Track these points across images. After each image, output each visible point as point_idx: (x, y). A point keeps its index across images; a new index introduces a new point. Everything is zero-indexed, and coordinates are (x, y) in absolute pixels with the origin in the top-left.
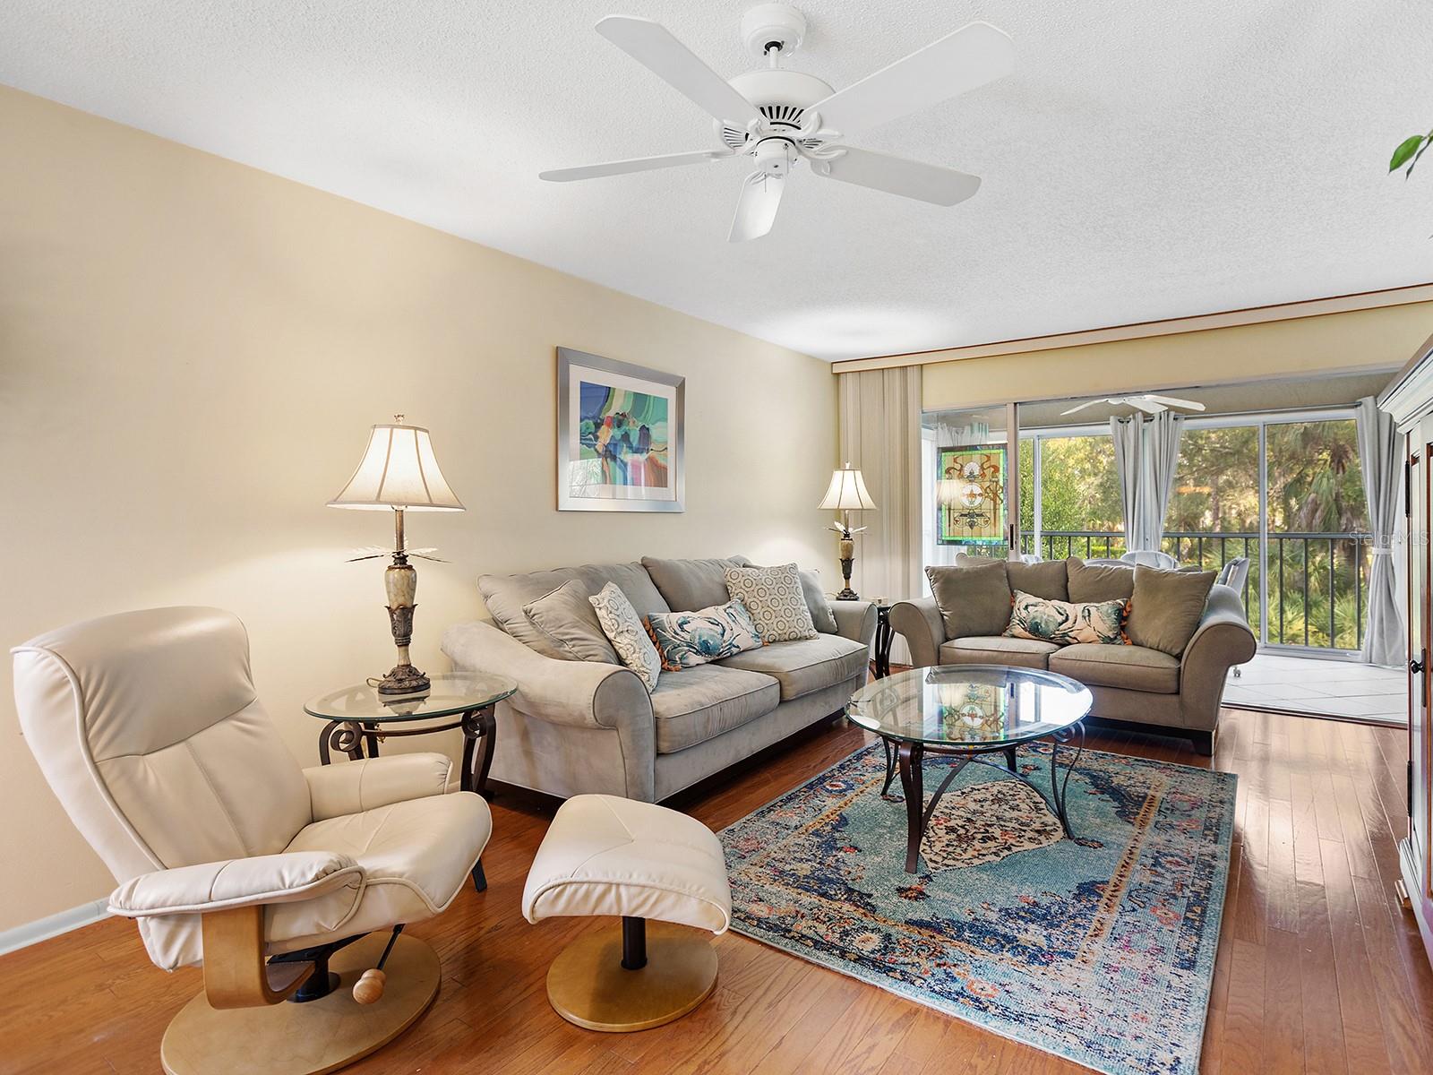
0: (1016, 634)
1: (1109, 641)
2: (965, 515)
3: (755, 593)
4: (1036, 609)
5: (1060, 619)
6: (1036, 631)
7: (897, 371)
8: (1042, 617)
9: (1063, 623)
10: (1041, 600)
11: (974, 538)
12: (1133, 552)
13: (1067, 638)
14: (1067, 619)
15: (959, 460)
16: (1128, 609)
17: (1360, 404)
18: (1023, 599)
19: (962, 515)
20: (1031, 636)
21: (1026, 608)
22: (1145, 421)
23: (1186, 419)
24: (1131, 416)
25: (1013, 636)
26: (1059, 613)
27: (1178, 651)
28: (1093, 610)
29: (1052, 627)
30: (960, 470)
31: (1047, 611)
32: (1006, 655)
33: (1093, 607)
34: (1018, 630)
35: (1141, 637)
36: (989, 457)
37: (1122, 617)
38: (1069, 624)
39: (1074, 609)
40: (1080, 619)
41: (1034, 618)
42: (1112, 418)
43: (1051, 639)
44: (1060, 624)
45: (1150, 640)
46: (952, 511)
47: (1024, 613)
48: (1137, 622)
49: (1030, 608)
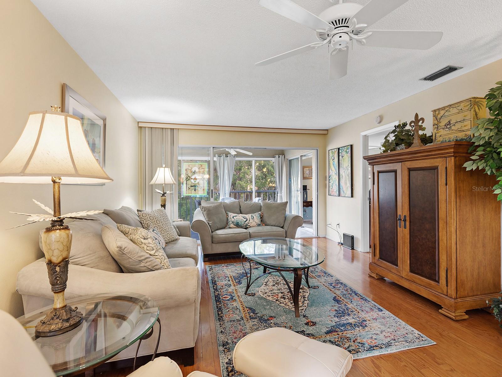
0: (231, 227)
1: (259, 225)
2: (193, 186)
3: (156, 222)
4: (236, 217)
5: (245, 220)
6: (238, 225)
7: (169, 129)
8: (239, 220)
9: (246, 221)
10: (237, 214)
11: (196, 195)
12: (223, 198)
13: (247, 226)
14: (247, 220)
15: (191, 166)
16: (262, 215)
17: (275, 157)
18: (231, 215)
19: (191, 186)
20: (236, 227)
21: (233, 217)
22: (226, 157)
23: (237, 157)
24: (222, 155)
25: (230, 228)
26: (244, 218)
27: (282, 226)
28: (254, 216)
29: (243, 223)
30: (191, 170)
31: (240, 218)
32: (237, 234)
33: (253, 215)
34: (232, 225)
35: (268, 222)
36: (201, 165)
37: (262, 217)
38: (248, 220)
39: (248, 216)
40: (251, 219)
41: (237, 221)
42: (216, 155)
43: (242, 227)
44: (245, 222)
45: (272, 223)
46: (187, 185)
47: (233, 220)
48: (266, 218)
49: (234, 218)
